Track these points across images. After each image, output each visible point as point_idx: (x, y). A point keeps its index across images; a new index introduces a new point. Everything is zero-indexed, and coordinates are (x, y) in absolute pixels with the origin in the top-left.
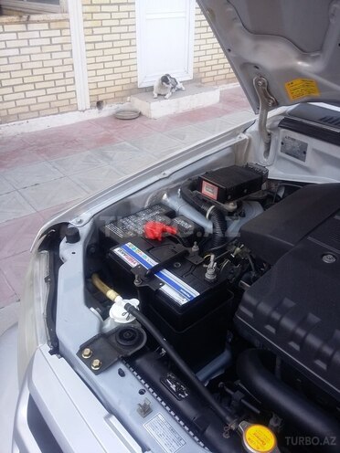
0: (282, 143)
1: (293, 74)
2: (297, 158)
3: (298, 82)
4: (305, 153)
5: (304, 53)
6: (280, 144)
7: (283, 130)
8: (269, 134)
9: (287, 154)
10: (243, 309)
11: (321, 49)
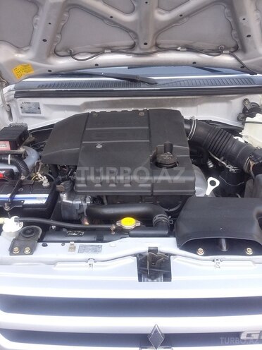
0: (22, 108)
1: (15, 63)
2: (35, 113)
3: (19, 67)
4: (39, 108)
5: (19, 49)
6: (20, 109)
7: (18, 99)
8: (8, 105)
9: (27, 113)
10: (79, 185)
11: (30, 45)
